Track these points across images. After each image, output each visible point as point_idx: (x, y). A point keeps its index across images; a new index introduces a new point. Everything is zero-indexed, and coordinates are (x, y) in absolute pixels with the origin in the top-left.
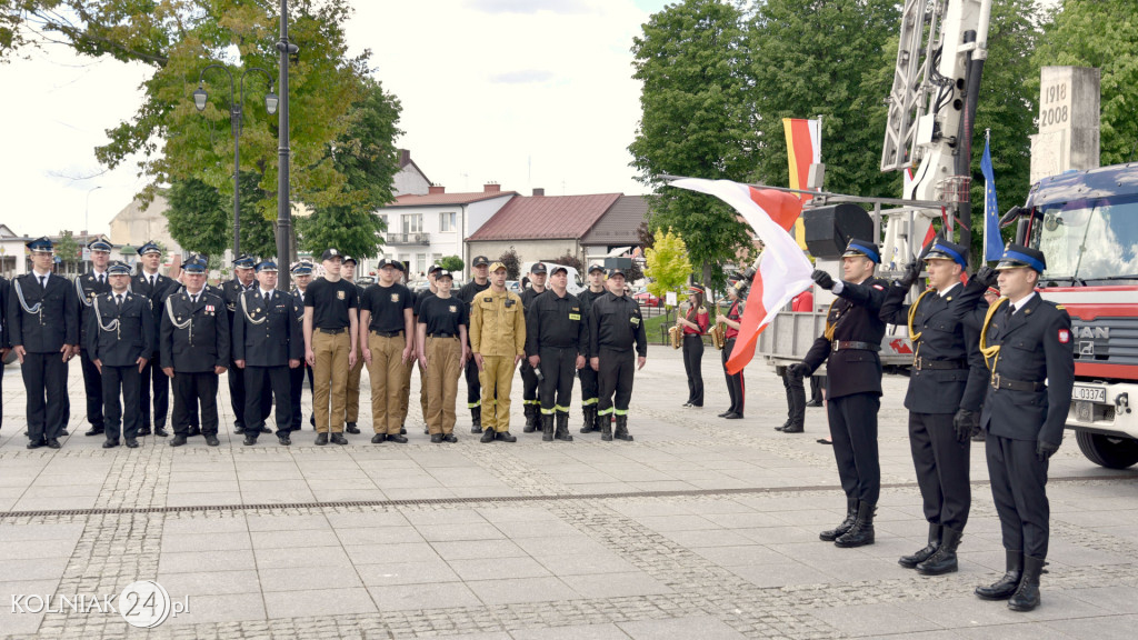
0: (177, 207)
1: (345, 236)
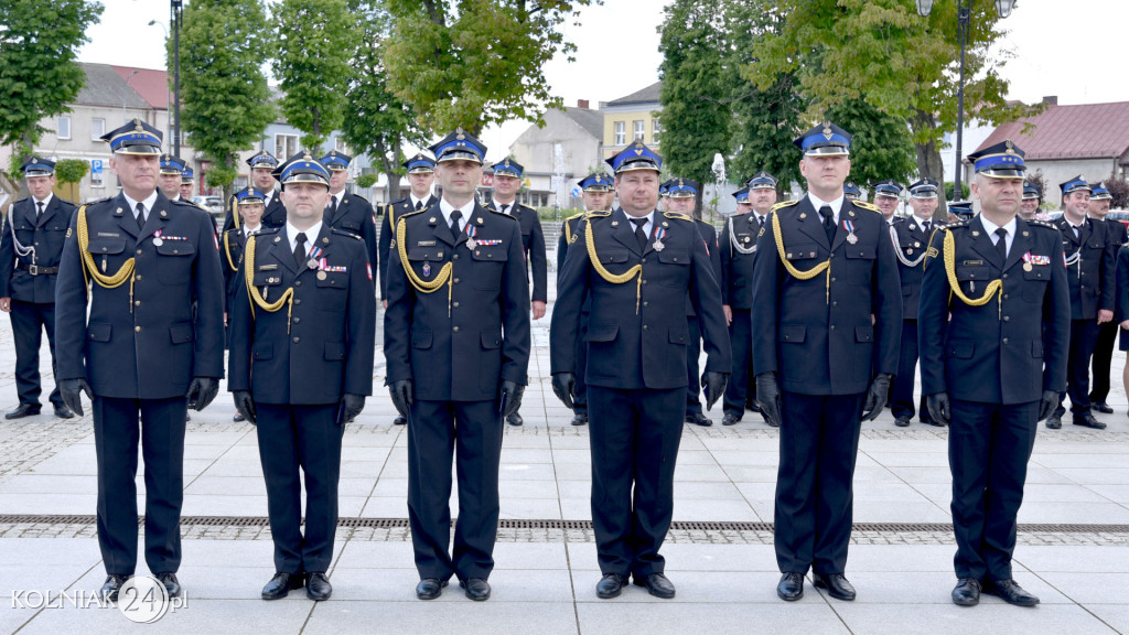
0: (673, 128)
1: (885, 158)
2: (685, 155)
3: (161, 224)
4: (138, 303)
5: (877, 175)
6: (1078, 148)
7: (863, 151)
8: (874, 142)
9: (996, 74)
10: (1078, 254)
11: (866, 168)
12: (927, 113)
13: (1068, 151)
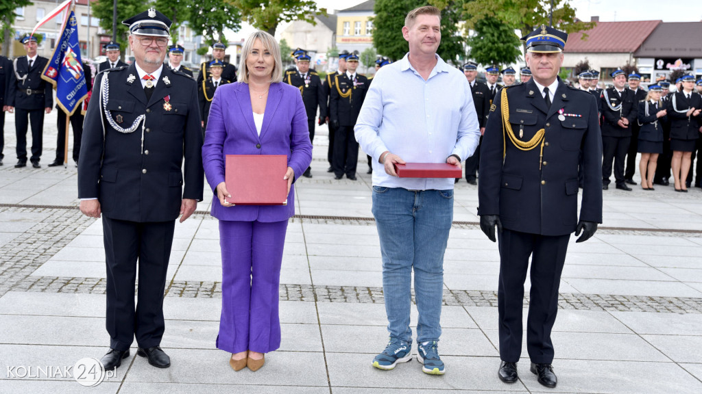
0: (380, 27)
1: (502, 49)
2: (387, 43)
3: (563, 104)
4: (545, 163)
5: (497, 58)
6: (611, 46)
7: (490, 44)
8: (496, 39)
9: (568, 5)
10: (621, 105)
11: (491, 54)
12: (530, 26)
13: (604, 48)
